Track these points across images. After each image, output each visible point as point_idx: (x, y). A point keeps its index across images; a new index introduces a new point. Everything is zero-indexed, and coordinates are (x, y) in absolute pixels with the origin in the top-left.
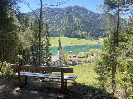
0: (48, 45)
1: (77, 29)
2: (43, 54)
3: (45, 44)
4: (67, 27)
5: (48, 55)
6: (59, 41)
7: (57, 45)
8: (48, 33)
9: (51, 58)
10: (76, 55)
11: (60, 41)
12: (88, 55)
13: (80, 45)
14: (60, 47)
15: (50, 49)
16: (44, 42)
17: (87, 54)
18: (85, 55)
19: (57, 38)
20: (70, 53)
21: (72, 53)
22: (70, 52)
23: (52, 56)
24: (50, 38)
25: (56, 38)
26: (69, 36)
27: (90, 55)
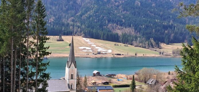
0: (40, 54)
2: (26, 76)
3: (34, 52)
5: (39, 78)
6: (70, 45)
8: (43, 24)
9: (46, 85)
10: (107, 80)
11: (72, 45)
13: (118, 56)
15: (44, 65)
16: (33, 46)
17: (133, 80)
19: (67, 39)
20: (94, 75)
21: (98, 74)
22: (95, 72)
23: (48, 82)
24: (48, 37)
25: (63, 37)
27: (141, 81)
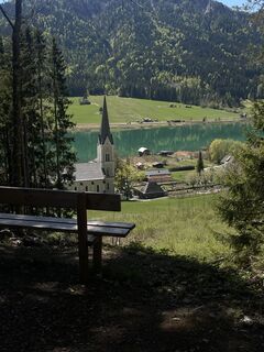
0: (61, 126)
1: (167, 69)
2: (43, 157)
3: (50, 122)
4: (130, 61)
5: (61, 159)
6: (101, 110)
7: (97, 126)
8: (61, 79)
9: (72, 169)
10: (162, 160)
11: (104, 110)
12: (205, 162)
14: (105, 134)
15: (69, 140)
16: (49, 114)
17: (201, 159)
18: (195, 162)
19: (96, 101)
20: (141, 154)
21: (147, 153)
22: (142, 150)
23: (76, 165)
24: (69, 99)
25: (91, 98)
26: (138, 94)
27: (211, 161)
